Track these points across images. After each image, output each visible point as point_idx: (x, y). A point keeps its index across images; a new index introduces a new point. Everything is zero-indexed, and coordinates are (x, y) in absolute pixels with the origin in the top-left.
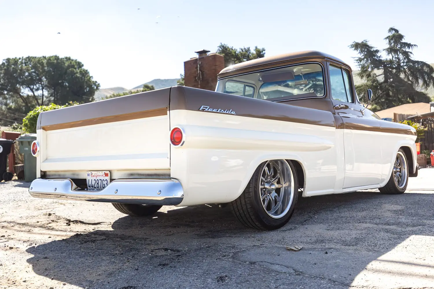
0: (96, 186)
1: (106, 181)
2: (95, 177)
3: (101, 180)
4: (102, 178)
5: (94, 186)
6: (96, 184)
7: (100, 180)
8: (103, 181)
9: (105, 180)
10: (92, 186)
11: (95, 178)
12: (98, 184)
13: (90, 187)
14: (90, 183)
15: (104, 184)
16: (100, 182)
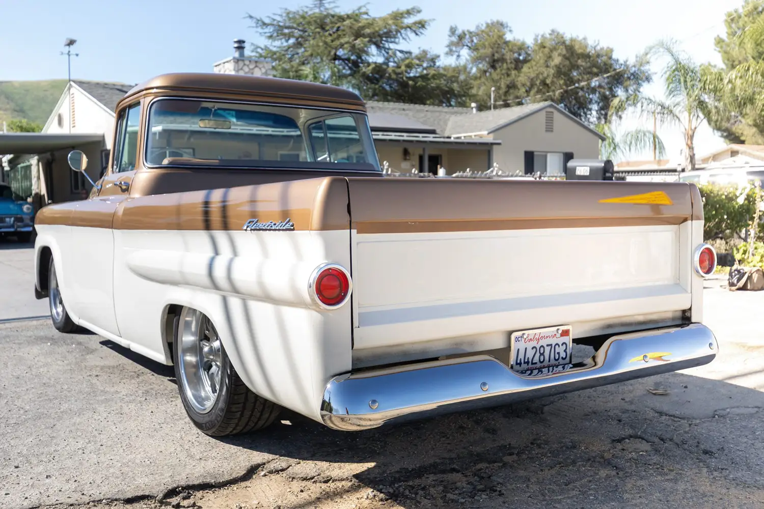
0: (536, 359)
1: (564, 345)
2: (535, 342)
3: (551, 345)
4: (553, 341)
5: (530, 360)
6: (538, 355)
7: (548, 345)
8: (557, 346)
9: (560, 345)
10: (525, 363)
11: (534, 344)
12: (542, 354)
13: (520, 366)
14: (521, 356)
15: (559, 353)
16: (547, 349)
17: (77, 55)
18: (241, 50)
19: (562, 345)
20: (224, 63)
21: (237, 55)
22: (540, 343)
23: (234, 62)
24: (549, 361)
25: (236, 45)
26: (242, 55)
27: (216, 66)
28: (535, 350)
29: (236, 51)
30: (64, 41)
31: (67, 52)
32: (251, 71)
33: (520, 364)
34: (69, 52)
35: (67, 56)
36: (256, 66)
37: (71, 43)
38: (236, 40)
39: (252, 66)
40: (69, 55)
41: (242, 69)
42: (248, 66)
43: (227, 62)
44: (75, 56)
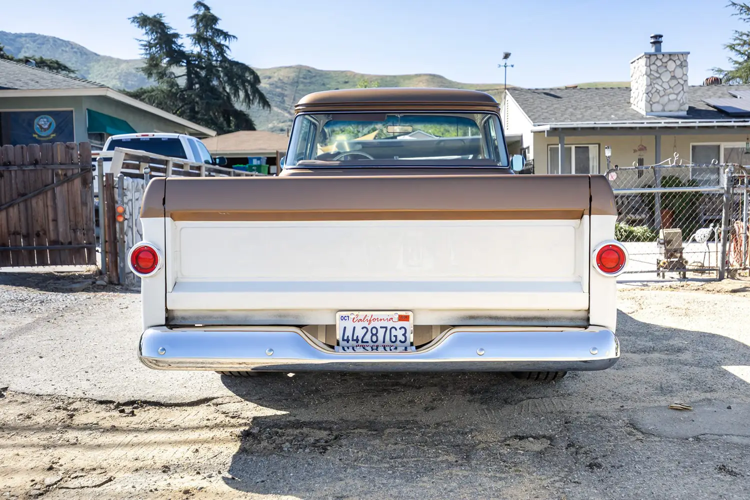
0: (367, 339)
1: (403, 329)
3: (386, 328)
4: (389, 324)
5: (360, 339)
6: (369, 335)
7: (382, 327)
9: (398, 329)
10: (353, 340)
11: (366, 324)
12: (375, 335)
13: (348, 342)
14: (349, 333)
15: (396, 336)
16: (381, 333)
17: (512, 66)
18: (658, 45)
19: (400, 328)
20: (638, 59)
21: (652, 50)
22: (373, 324)
23: (646, 57)
24: (384, 342)
25: (652, 40)
26: (658, 50)
27: (632, 63)
28: (365, 330)
29: (652, 46)
30: (502, 56)
31: (504, 64)
32: (664, 65)
33: (348, 341)
34: (506, 64)
35: (504, 68)
36: (670, 59)
37: (507, 56)
38: (652, 35)
39: (665, 60)
40: (505, 67)
41: (654, 64)
42: (661, 60)
43: (640, 58)
44: (511, 67)
